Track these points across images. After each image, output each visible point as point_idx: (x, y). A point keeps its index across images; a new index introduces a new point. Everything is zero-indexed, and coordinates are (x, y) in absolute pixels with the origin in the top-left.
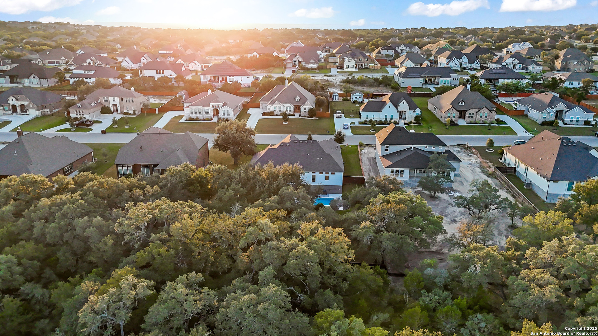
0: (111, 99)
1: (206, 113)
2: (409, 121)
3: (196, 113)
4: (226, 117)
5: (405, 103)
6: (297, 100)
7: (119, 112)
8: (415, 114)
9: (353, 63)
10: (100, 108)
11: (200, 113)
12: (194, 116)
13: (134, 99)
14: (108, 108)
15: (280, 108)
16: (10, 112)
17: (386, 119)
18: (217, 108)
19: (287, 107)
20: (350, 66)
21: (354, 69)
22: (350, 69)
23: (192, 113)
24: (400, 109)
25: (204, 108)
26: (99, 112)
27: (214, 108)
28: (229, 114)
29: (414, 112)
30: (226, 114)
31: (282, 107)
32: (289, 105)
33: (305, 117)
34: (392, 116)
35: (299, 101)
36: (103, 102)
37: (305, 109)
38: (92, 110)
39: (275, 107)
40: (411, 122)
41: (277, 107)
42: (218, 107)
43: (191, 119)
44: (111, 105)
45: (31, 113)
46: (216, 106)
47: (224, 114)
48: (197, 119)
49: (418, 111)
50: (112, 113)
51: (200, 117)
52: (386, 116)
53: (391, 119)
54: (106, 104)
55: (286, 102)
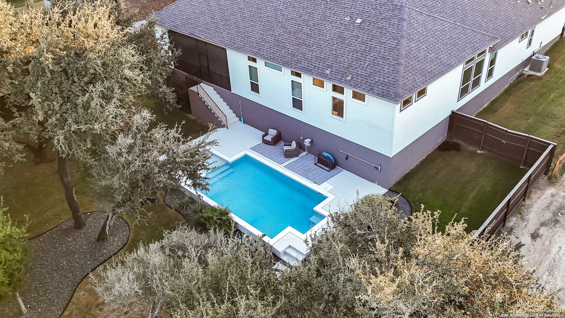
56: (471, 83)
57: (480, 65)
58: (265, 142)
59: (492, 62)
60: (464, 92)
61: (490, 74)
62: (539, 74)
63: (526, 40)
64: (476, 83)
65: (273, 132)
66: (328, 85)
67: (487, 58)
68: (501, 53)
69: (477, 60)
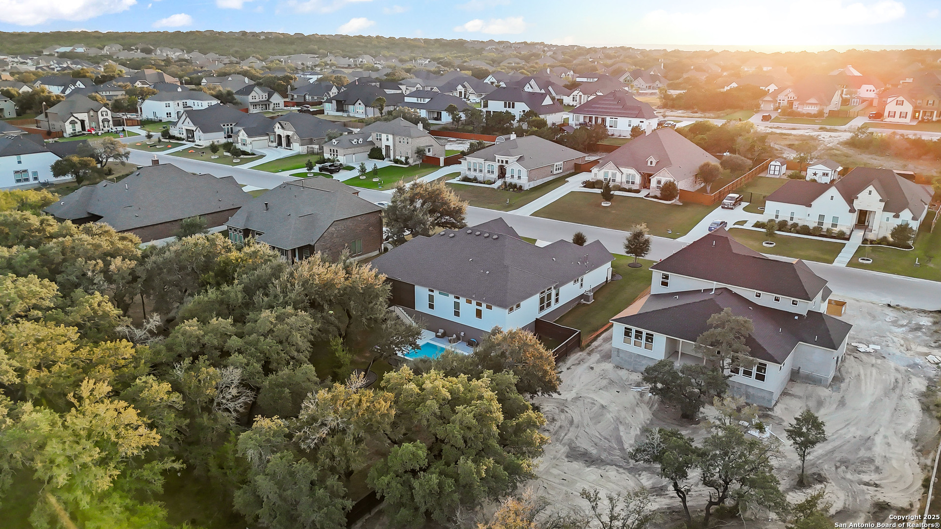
0: (384, 136)
1: (489, 172)
2: (880, 236)
3: (475, 170)
4: (515, 181)
5: (874, 192)
6: (651, 163)
7: (392, 158)
8: (896, 222)
9: (908, 108)
10: (369, 148)
11: (481, 171)
12: (471, 175)
13: (410, 140)
14: (379, 150)
15: (614, 175)
16: (275, 144)
17: (821, 223)
18: (504, 164)
19: (628, 175)
20: (897, 115)
21: (908, 120)
22: (897, 119)
23: (469, 169)
24: (858, 205)
25: (488, 163)
26: (366, 154)
27: (500, 164)
28: (519, 177)
29: (897, 216)
30: (516, 176)
31: (619, 175)
32: (632, 171)
33: (655, 197)
34: (835, 219)
35: (654, 165)
36: (375, 141)
37: (659, 182)
38: (350, 151)
39: (606, 173)
40: (884, 240)
41: (610, 172)
42: (507, 162)
43: (466, 179)
44: (384, 147)
45: (294, 149)
46: (502, 162)
47: (512, 176)
48: (475, 180)
49: (906, 216)
50: (383, 159)
51: (480, 176)
52: (822, 217)
53: (834, 225)
54: (377, 144)
55: (627, 166)
56: (545, 304)
57: (549, 296)
58: (437, 336)
59: (557, 295)
60: (542, 309)
61: (557, 300)
62: (588, 303)
63: (579, 284)
64: (549, 305)
65: (441, 331)
66: (474, 302)
67: (554, 292)
68: (562, 289)
69: (547, 292)
